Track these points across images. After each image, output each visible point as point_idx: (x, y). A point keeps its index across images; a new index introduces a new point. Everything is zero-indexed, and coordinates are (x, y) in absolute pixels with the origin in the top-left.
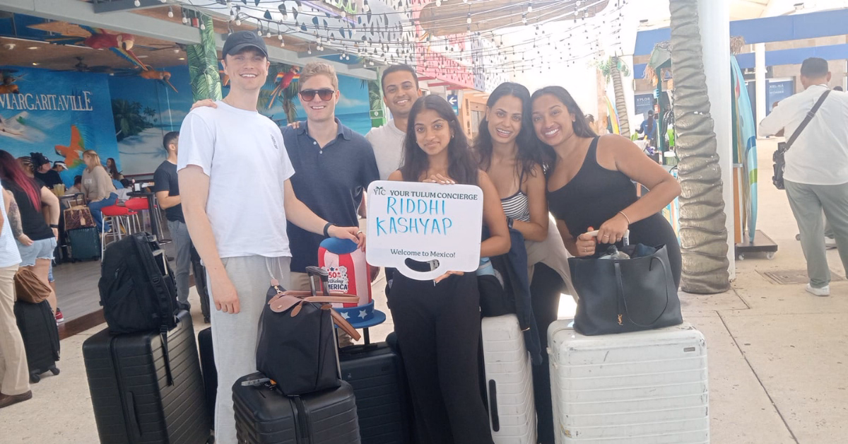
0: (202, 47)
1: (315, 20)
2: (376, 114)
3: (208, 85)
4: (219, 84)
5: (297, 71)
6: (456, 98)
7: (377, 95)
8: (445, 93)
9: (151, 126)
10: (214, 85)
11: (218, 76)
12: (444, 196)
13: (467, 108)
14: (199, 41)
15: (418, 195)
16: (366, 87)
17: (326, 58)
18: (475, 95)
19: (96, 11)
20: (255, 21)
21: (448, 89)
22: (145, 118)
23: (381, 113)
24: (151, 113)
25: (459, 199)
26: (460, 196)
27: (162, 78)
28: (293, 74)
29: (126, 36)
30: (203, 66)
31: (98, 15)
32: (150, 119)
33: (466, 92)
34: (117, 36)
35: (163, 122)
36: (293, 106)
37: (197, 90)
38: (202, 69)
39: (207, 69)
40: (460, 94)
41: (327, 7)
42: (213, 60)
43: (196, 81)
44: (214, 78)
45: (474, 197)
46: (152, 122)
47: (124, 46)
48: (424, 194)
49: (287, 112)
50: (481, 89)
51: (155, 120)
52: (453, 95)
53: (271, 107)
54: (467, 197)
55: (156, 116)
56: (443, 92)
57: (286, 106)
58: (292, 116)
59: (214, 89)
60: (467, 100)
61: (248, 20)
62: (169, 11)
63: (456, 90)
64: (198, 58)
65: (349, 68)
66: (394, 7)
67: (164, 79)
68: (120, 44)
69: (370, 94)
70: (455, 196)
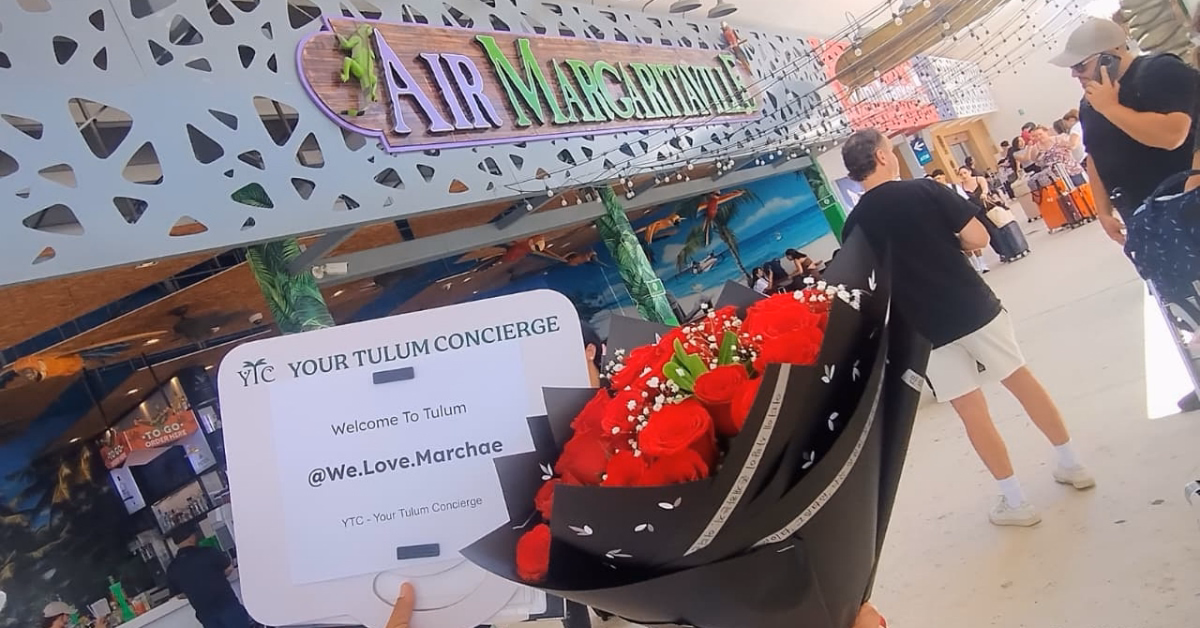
0: (610, 216)
1: (715, 138)
2: (827, 202)
3: (628, 253)
4: (639, 246)
5: (717, 195)
6: (921, 141)
7: (819, 182)
8: (906, 142)
9: (600, 309)
10: (635, 248)
11: (635, 238)
12: (456, 341)
13: (943, 146)
14: (605, 212)
15: (376, 358)
16: (804, 177)
17: (743, 168)
18: (948, 127)
19: (500, 228)
20: (650, 170)
21: (907, 135)
22: (590, 304)
23: (832, 199)
24: (593, 296)
25: (504, 341)
26: (503, 332)
27: (589, 259)
28: (716, 200)
29: (536, 238)
30: (618, 234)
31: (504, 230)
32: (595, 303)
33: (933, 129)
34: (528, 241)
35: (609, 300)
36: (730, 232)
37: (620, 261)
38: (618, 239)
39: (623, 237)
40: (925, 134)
41: (721, 118)
42: (625, 225)
43: (616, 253)
44: (632, 242)
45: (550, 325)
46: (598, 305)
47: (537, 247)
48: (392, 353)
49: (727, 240)
50: (951, 117)
51: (600, 302)
52: (917, 139)
53: (710, 243)
54: (525, 329)
55: (600, 297)
56: (902, 141)
57: (723, 235)
58: (734, 242)
59: (635, 254)
60: (938, 137)
61: (642, 171)
62: (562, 200)
63: (919, 132)
64: (610, 229)
65: (775, 167)
66: (802, 79)
67: (591, 259)
68: (533, 247)
69: (811, 183)
70: (489, 335)
